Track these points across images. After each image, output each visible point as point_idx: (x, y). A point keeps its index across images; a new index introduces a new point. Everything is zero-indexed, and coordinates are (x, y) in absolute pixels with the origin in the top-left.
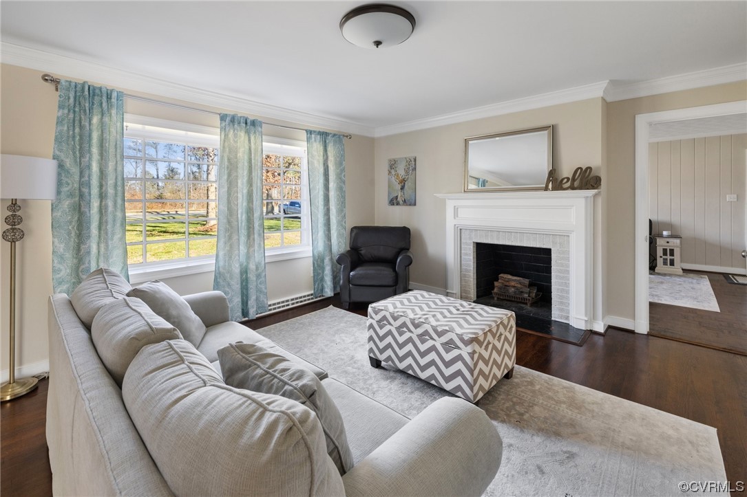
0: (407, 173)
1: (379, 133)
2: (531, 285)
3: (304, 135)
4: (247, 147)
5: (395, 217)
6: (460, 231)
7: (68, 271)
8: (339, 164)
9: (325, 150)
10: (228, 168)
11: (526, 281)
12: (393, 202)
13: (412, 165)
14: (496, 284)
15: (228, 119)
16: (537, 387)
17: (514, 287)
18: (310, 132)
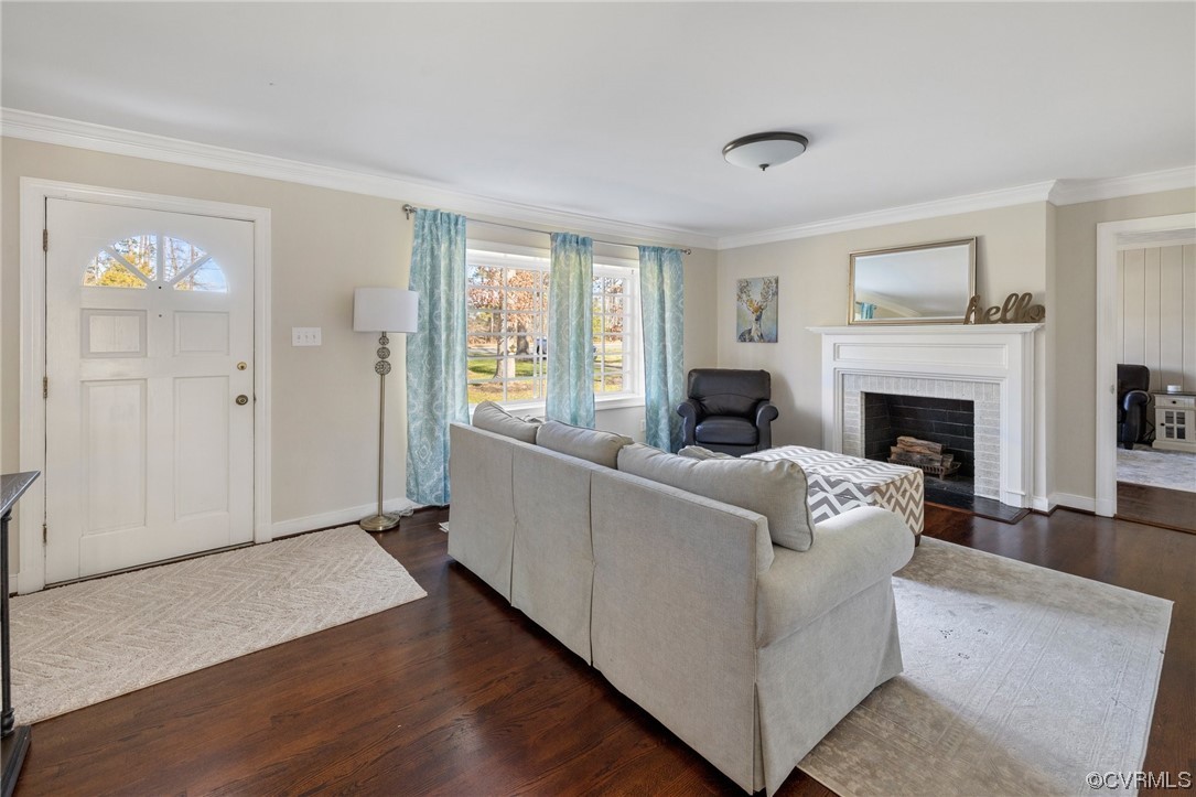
0: (765, 298)
1: (725, 243)
2: (944, 452)
3: (636, 252)
4: (578, 271)
5: (749, 357)
6: (841, 378)
7: (421, 407)
8: (676, 287)
9: (661, 271)
10: (557, 296)
11: (938, 447)
12: (745, 337)
13: (772, 288)
14: (893, 449)
15: (559, 239)
16: (951, 556)
17: (919, 453)
18: (643, 249)
